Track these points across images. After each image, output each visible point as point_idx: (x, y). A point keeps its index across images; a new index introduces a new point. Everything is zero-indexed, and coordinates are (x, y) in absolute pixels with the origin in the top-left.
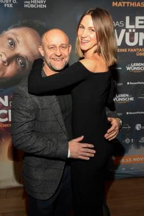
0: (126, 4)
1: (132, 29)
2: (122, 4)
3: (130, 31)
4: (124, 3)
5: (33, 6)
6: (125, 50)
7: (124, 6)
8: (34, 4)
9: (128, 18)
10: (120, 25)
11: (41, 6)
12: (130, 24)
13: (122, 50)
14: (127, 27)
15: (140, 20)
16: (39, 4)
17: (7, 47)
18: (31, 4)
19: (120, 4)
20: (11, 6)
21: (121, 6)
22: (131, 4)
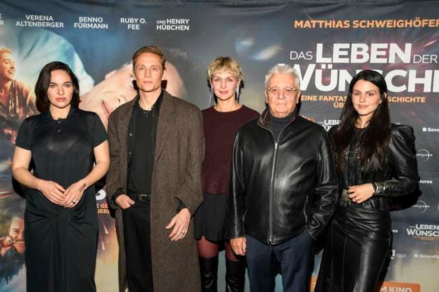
0: (317, 25)
1: (327, 64)
2: (311, 24)
3: (323, 66)
4: (314, 22)
5: (169, 28)
6: (314, 98)
7: (314, 26)
8: (171, 25)
9: (320, 47)
10: (306, 56)
11: (181, 28)
12: (324, 56)
13: (309, 98)
14: (317, 61)
15: (341, 50)
16: (178, 25)
17: (129, 88)
18: (166, 24)
19: (307, 24)
20: (137, 27)
21: (310, 27)
22: (326, 24)
